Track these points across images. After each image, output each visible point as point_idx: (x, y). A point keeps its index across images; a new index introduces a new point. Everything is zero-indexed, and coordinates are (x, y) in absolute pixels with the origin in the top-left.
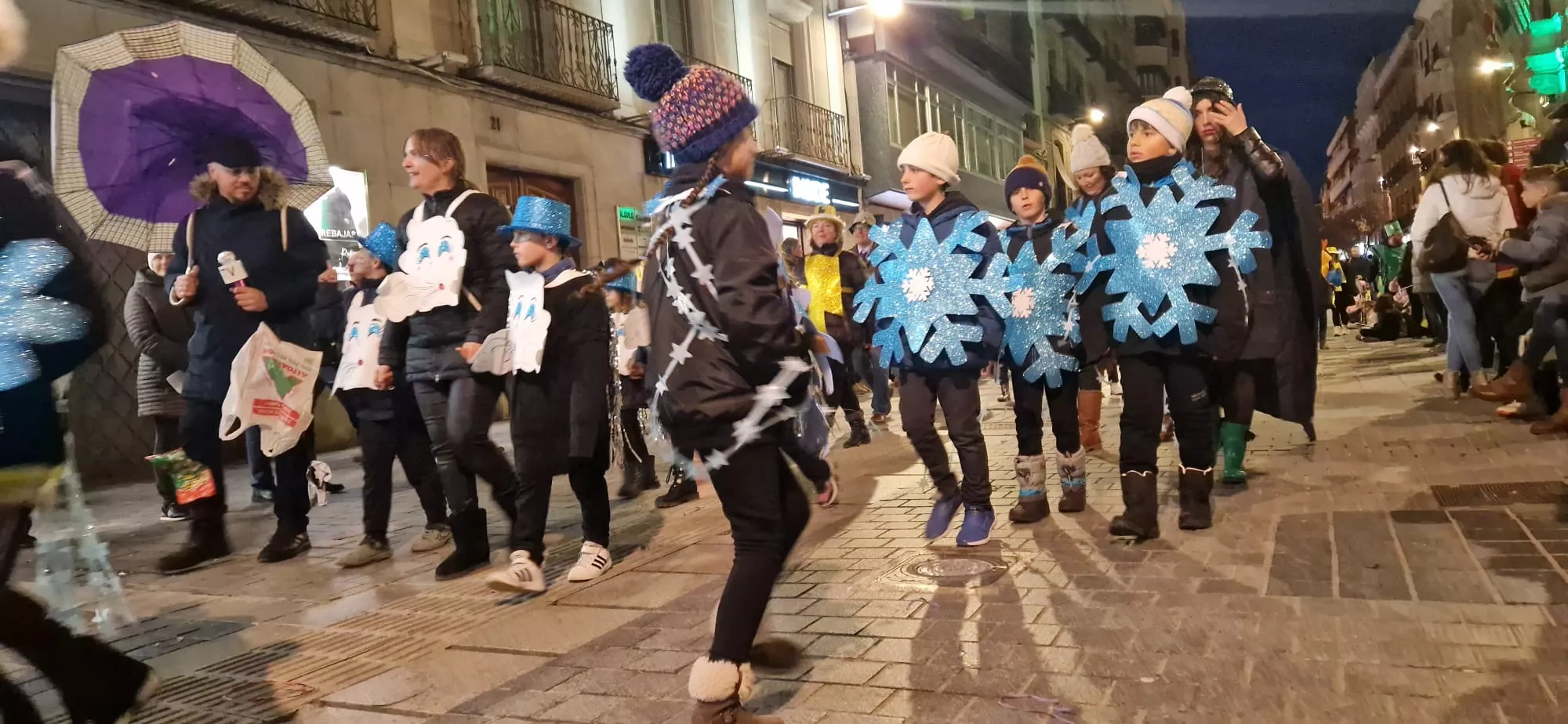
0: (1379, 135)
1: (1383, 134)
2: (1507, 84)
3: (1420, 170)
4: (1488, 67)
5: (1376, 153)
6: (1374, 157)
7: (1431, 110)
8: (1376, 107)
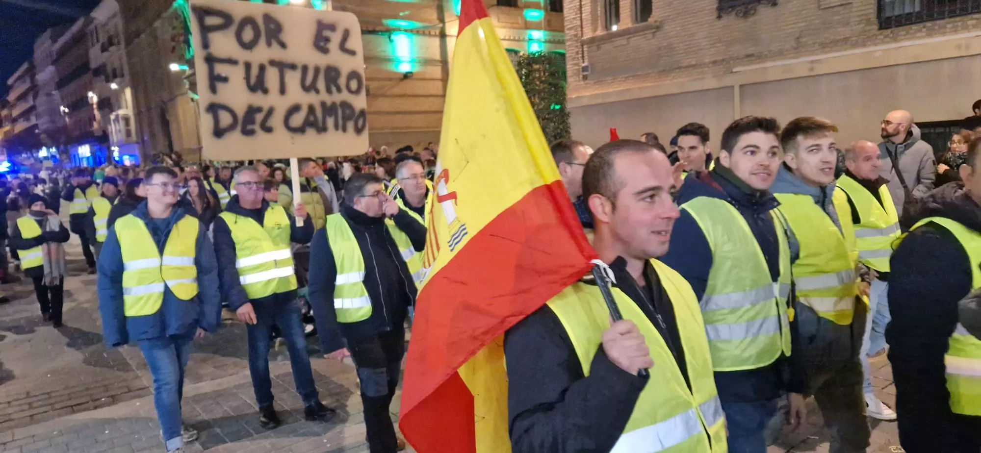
0: (57, 80)
1: (61, 80)
2: (186, 78)
3: (95, 106)
4: (174, 67)
5: (55, 90)
6: (54, 92)
7: (105, 73)
8: (54, 63)
